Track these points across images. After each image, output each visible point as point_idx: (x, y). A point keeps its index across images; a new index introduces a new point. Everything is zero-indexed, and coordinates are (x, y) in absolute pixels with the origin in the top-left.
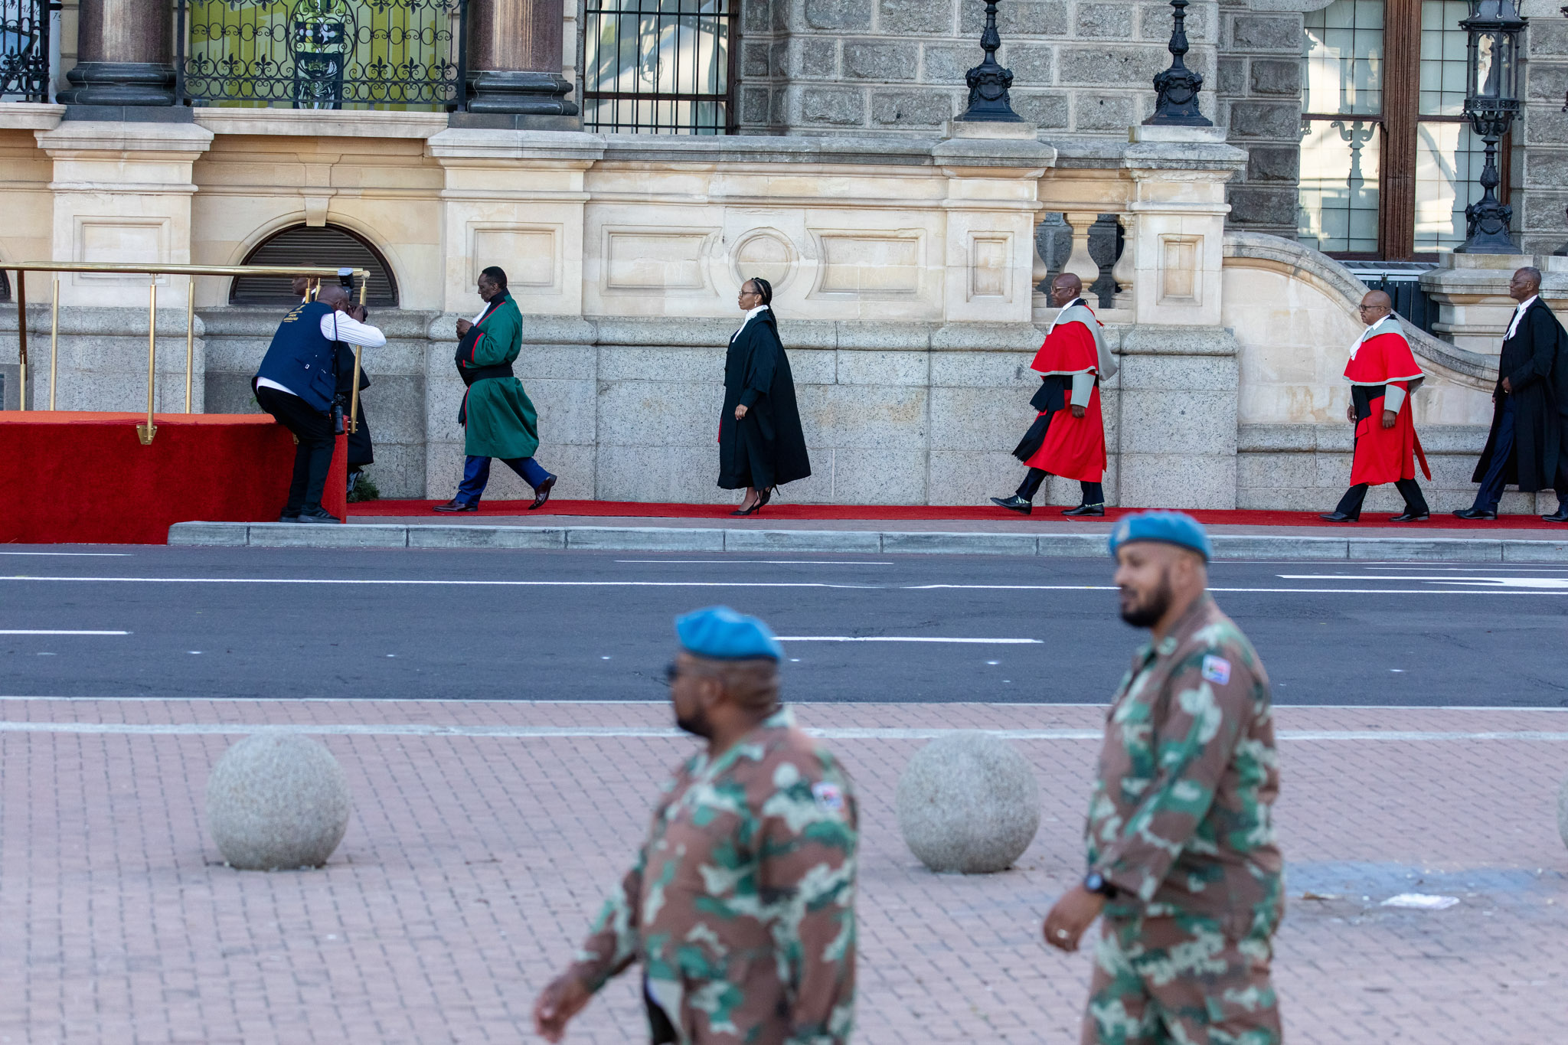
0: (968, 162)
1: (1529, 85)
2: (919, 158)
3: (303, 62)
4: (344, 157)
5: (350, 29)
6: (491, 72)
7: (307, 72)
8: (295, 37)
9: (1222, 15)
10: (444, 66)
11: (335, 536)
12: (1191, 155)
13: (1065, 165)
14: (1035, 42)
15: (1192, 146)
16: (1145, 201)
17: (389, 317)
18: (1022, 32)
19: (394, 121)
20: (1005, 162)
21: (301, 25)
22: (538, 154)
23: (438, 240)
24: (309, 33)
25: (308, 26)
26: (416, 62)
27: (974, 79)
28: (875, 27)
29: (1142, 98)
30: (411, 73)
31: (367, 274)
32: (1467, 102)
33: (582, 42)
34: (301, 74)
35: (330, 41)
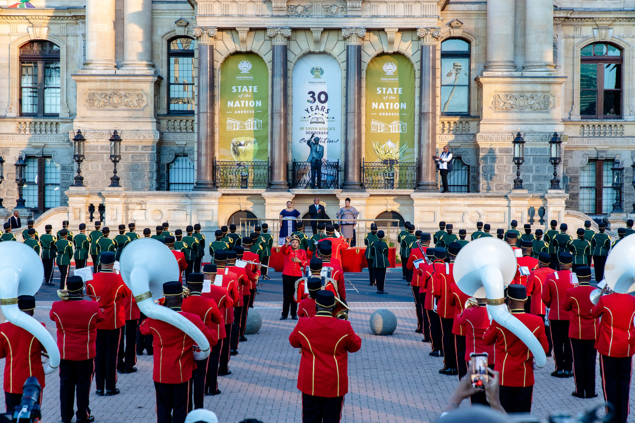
0: (514, 197)
1: (625, 180)
2: (505, 196)
3: (386, 180)
5: (395, 174)
6: (422, 182)
8: (385, 176)
9: (564, 168)
10: (413, 181)
11: (394, 270)
13: (533, 197)
14: (527, 174)
15: (558, 194)
16: (549, 204)
18: (524, 172)
19: (404, 191)
20: (521, 197)
21: (386, 174)
22: (431, 197)
23: (412, 213)
24: (388, 175)
26: (408, 180)
27: (515, 181)
28: (496, 172)
29: (548, 184)
31: (399, 220)
32: (613, 184)
34: (386, 183)
35: (392, 176)
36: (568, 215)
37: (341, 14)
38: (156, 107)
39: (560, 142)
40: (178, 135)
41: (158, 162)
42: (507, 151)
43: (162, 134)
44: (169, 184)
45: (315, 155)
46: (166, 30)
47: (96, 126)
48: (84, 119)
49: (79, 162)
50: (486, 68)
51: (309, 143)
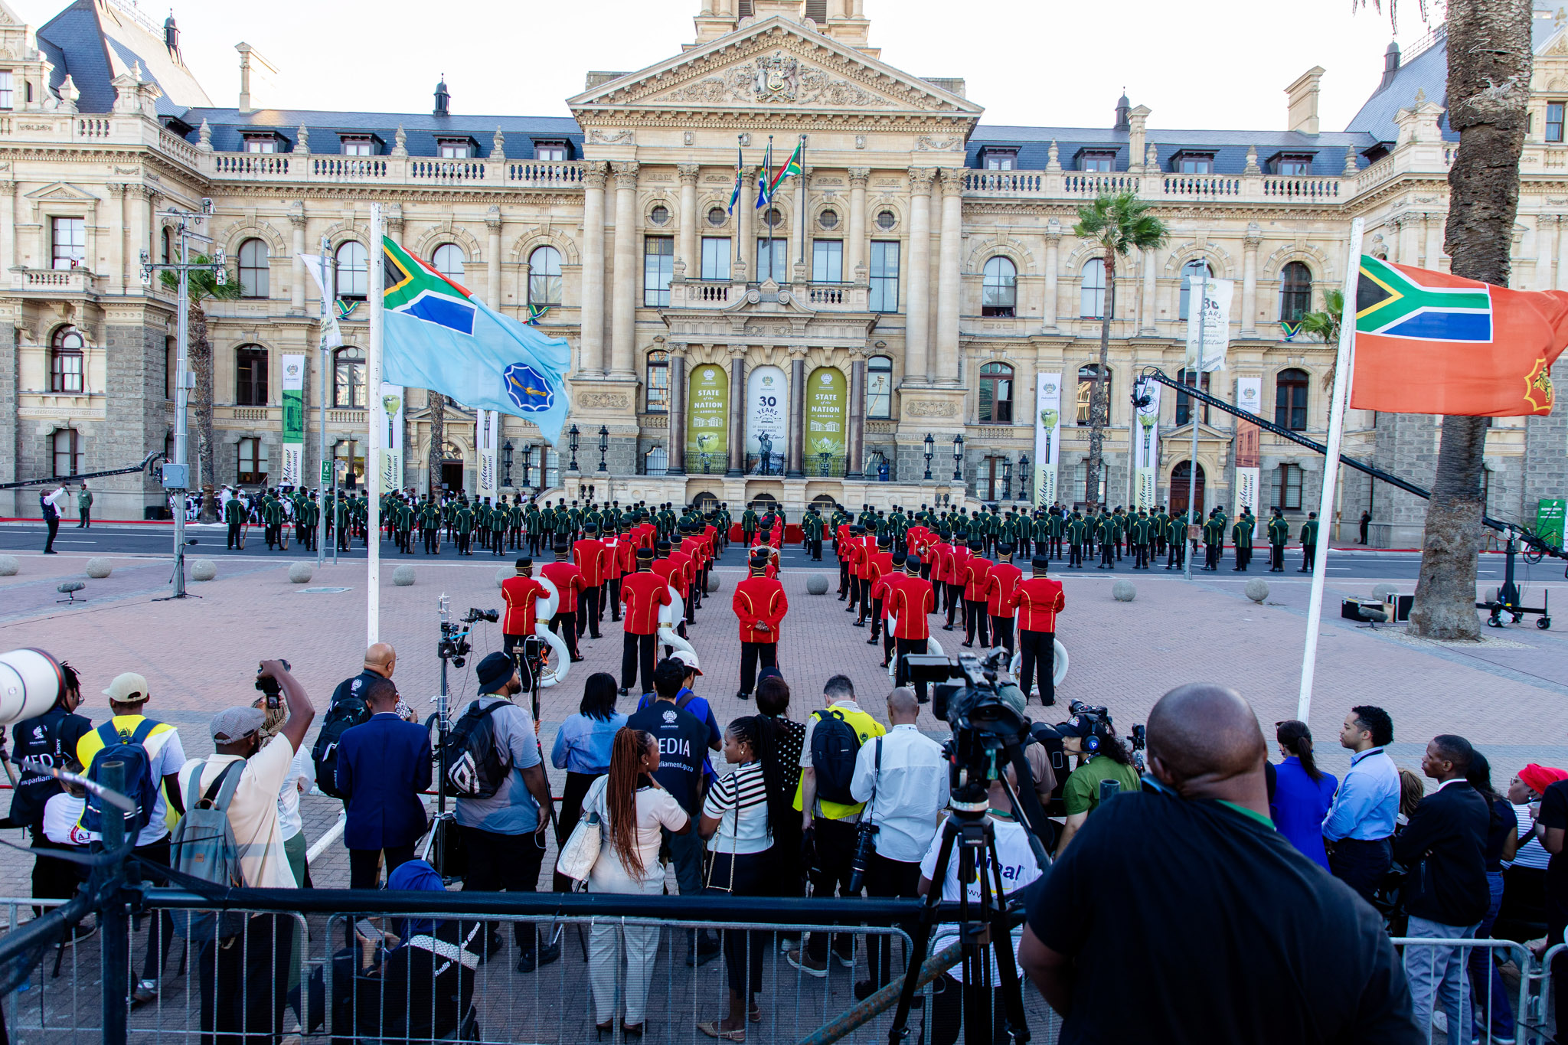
0: (925, 485)
2: (917, 485)
5: (830, 465)
6: (851, 472)
7: (823, 472)
9: (965, 463)
10: (844, 471)
13: (940, 486)
14: (935, 467)
15: (960, 483)
16: (952, 492)
18: (933, 465)
19: (836, 479)
20: (930, 485)
21: (822, 464)
22: (858, 484)
23: (842, 496)
27: (926, 473)
28: (911, 465)
29: (952, 476)
30: (839, 472)
32: (1003, 476)
35: (827, 467)
36: (966, 501)
37: (787, 334)
38: (637, 408)
39: (961, 442)
40: (654, 430)
41: (638, 451)
42: (918, 448)
43: (641, 429)
44: (646, 470)
45: (765, 448)
46: (646, 345)
47: (588, 422)
48: (578, 416)
49: (574, 450)
50: (904, 381)
51: (760, 438)
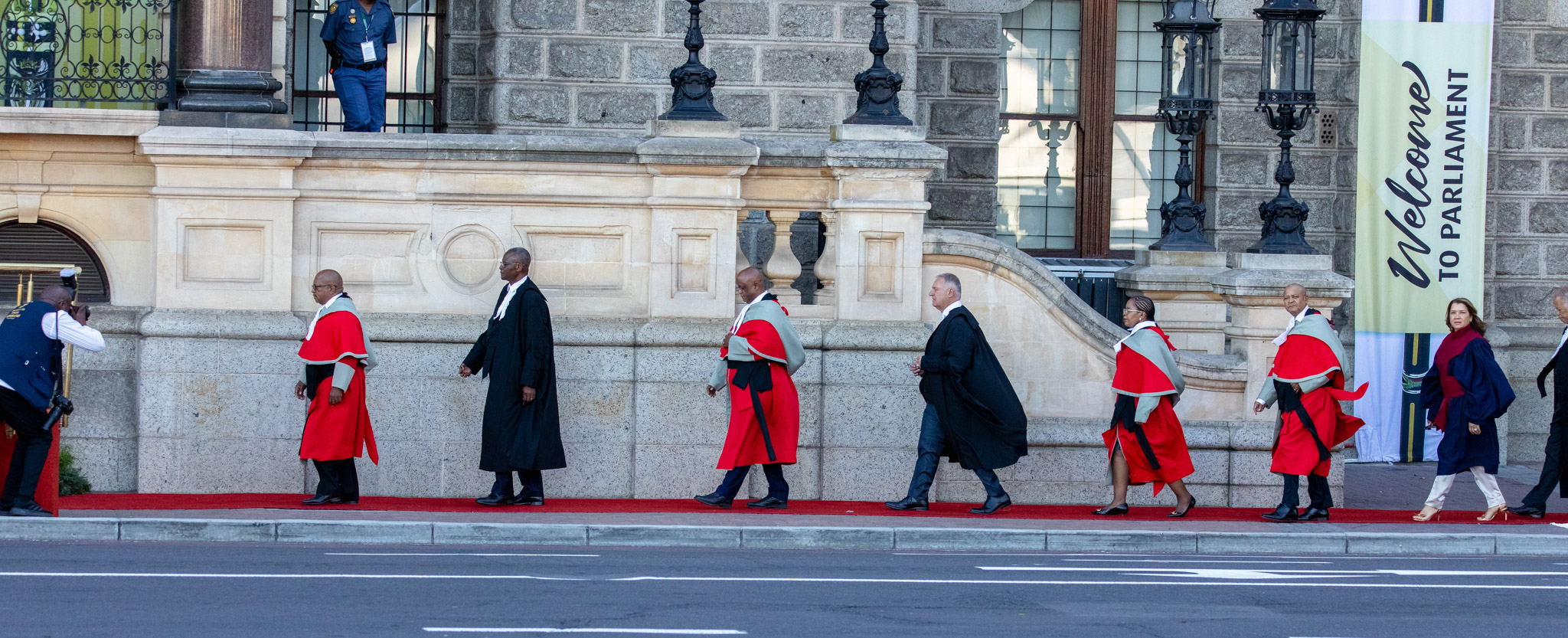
0: (672, 160)
1: (1222, 85)
2: (624, 156)
3: (15, 60)
4: (56, 155)
5: (61, 28)
6: (201, 70)
7: (19, 70)
8: (6, 36)
10: (155, 65)
11: (48, 529)
12: (891, 154)
13: (768, 163)
14: (737, 42)
15: (892, 145)
16: (846, 199)
17: (101, 313)
18: (725, 32)
19: (105, 119)
20: (709, 160)
21: (12, 24)
22: (247, 152)
23: (148, 236)
24: (21, 32)
25: (20, 25)
26: (127, 61)
27: (678, 79)
28: (581, 27)
29: (842, 98)
30: (122, 72)
31: (79, 270)
33: (291, 41)
34: (13, 72)
35: (42, 40)
36: (938, 253)
